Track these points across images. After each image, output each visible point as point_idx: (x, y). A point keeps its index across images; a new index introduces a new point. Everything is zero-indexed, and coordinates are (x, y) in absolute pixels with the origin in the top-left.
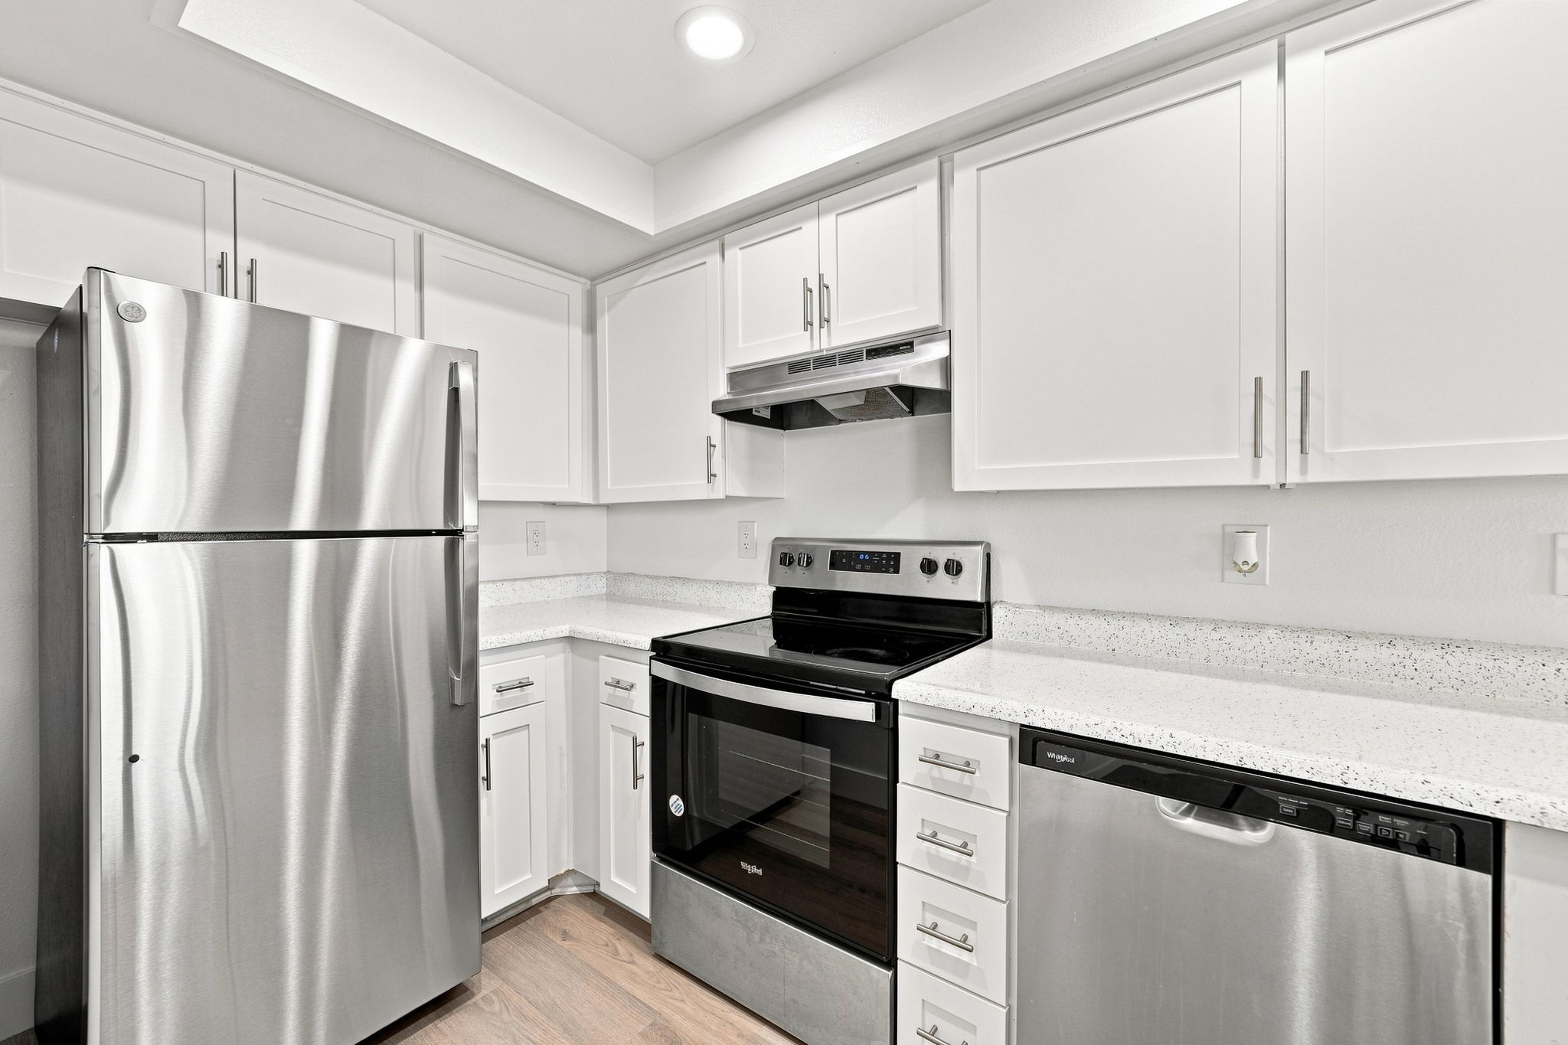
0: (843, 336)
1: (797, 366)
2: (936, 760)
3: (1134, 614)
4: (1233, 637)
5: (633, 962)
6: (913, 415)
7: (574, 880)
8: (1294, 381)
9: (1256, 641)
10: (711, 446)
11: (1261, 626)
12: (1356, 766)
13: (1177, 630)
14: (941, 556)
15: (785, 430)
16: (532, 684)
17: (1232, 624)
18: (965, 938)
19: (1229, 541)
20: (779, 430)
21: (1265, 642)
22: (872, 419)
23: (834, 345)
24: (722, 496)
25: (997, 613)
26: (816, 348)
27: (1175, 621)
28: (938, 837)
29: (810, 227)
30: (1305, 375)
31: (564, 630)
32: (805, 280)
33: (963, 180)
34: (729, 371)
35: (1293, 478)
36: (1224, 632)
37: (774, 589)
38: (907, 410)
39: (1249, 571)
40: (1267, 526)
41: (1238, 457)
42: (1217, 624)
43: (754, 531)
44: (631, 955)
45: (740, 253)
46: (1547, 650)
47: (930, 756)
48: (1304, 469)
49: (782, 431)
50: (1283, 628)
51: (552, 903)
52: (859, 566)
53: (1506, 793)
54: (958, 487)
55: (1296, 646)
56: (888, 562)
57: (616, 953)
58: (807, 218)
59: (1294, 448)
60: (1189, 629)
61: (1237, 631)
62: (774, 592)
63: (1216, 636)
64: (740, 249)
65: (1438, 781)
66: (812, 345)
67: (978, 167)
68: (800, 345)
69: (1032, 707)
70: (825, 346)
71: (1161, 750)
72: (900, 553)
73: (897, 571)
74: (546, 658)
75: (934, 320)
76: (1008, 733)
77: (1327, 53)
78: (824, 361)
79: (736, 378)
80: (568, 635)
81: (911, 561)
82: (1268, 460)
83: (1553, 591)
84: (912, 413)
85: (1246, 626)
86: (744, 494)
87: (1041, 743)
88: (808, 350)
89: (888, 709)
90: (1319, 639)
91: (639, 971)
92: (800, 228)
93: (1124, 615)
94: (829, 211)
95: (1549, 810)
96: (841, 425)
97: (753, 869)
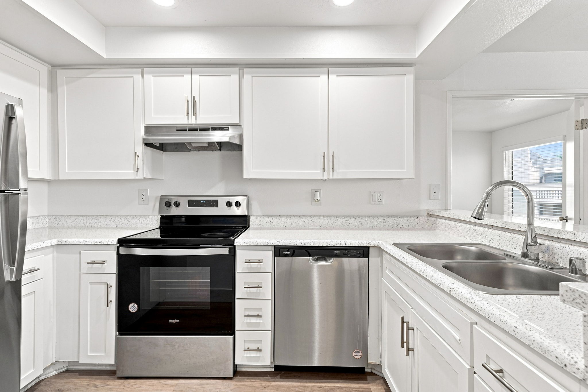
0: (201, 120)
1: (181, 128)
2: (249, 262)
3: (290, 216)
4: (314, 220)
5: (108, 385)
6: (221, 151)
7: (53, 369)
8: (331, 154)
9: (319, 220)
10: (137, 156)
11: (320, 216)
12: (348, 241)
13: (301, 219)
14: (234, 200)
15: (164, 151)
16: (39, 270)
17: (314, 216)
18: (258, 314)
19: (313, 194)
20: (161, 151)
21: (321, 220)
22: (204, 151)
23: (198, 123)
24: (142, 178)
25: (251, 219)
26: (190, 123)
27: (301, 216)
28: (250, 286)
29: (187, 77)
30: (333, 152)
31: (55, 242)
32: (186, 97)
33: (247, 78)
34: (145, 126)
35: (331, 177)
36: (312, 218)
37: (160, 217)
38: (219, 149)
39: (318, 202)
40: (321, 190)
41: (319, 171)
42: (310, 216)
43: (148, 194)
44: (105, 383)
45: (152, 77)
46: (369, 216)
47: (247, 261)
48: (333, 176)
49: (163, 152)
50: (325, 216)
51: (42, 383)
52: (201, 205)
53: (370, 241)
54: (246, 176)
55: (327, 220)
56: (214, 204)
57: (96, 386)
58: (187, 73)
59: (331, 170)
60: (304, 219)
61: (315, 218)
62: (160, 218)
63: (310, 219)
64: (152, 76)
65: (360, 242)
66: (188, 121)
67: (252, 75)
68: (183, 121)
69: (278, 240)
70: (194, 122)
71: (311, 245)
72: (218, 200)
73: (217, 206)
74: (45, 256)
75: (237, 121)
76: (270, 249)
77: (337, 76)
78: (192, 128)
79: (149, 129)
80: (56, 244)
81: (222, 202)
82: (326, 173)
83: (370, 204)
84: (220, 150)
85: (317, 216)
86: (150, 177)
87: (281, 250)
88: (186, 123)
89: (233, 249)
90: (332, 218)
91: (112, 387)
92: (183, 76)
93: (288, 216)
94: (196, 73)
95: (376, 243)
96: (190, 152)
97: (174, 321)
